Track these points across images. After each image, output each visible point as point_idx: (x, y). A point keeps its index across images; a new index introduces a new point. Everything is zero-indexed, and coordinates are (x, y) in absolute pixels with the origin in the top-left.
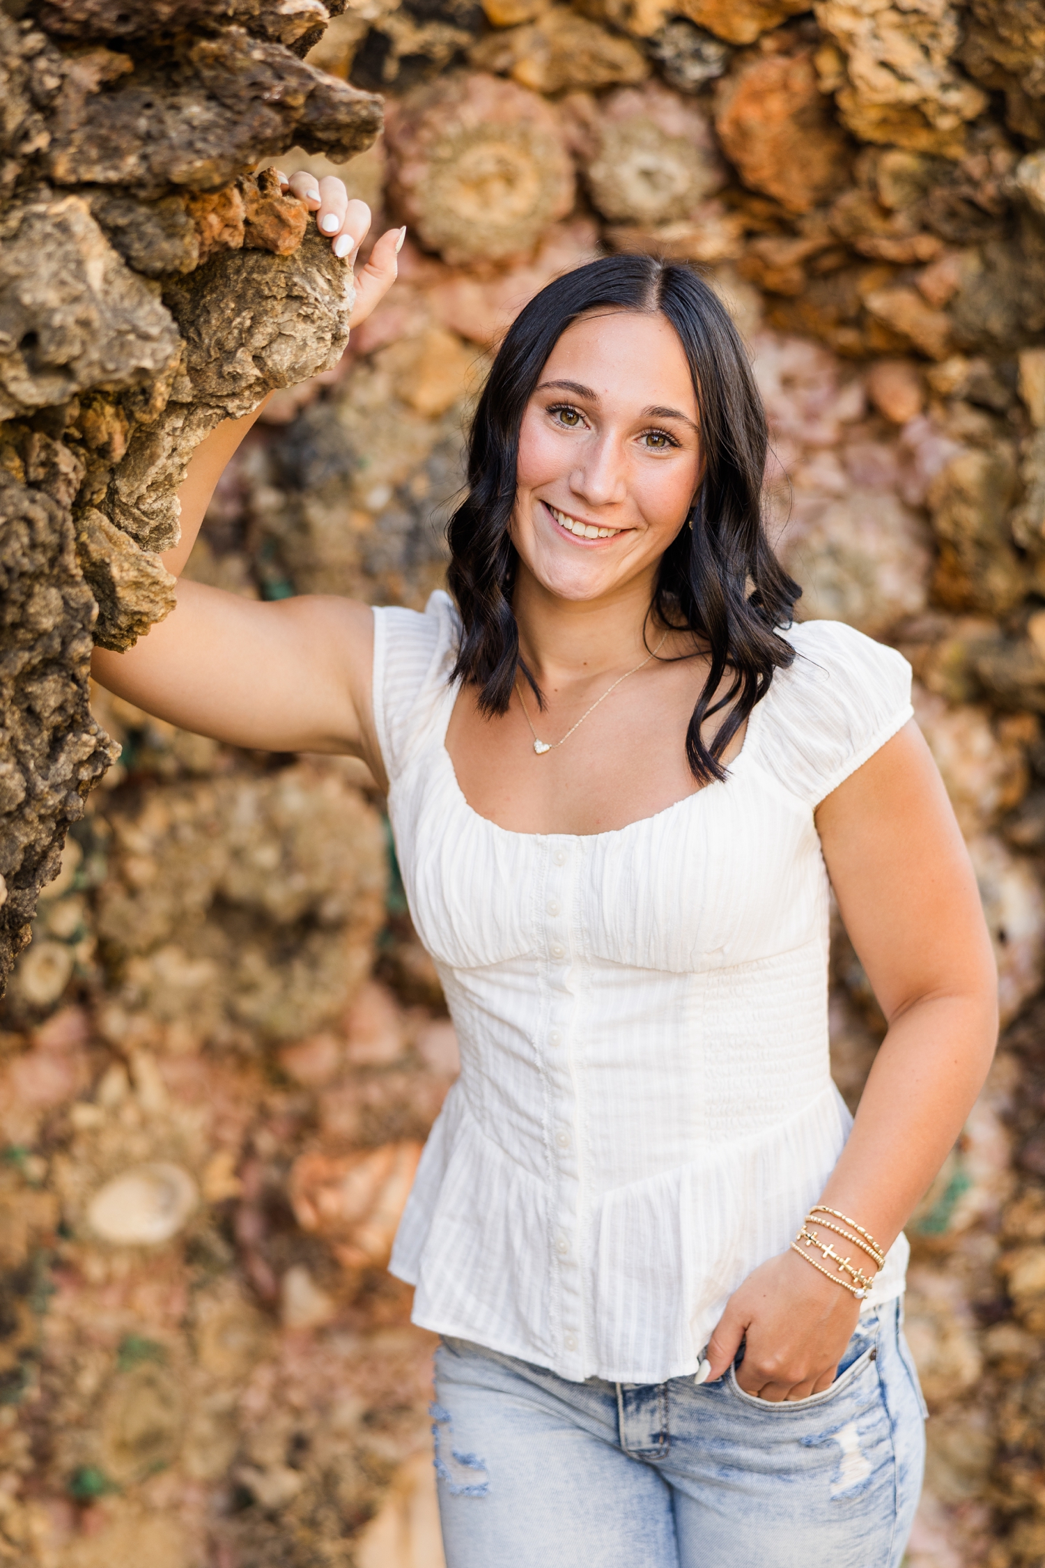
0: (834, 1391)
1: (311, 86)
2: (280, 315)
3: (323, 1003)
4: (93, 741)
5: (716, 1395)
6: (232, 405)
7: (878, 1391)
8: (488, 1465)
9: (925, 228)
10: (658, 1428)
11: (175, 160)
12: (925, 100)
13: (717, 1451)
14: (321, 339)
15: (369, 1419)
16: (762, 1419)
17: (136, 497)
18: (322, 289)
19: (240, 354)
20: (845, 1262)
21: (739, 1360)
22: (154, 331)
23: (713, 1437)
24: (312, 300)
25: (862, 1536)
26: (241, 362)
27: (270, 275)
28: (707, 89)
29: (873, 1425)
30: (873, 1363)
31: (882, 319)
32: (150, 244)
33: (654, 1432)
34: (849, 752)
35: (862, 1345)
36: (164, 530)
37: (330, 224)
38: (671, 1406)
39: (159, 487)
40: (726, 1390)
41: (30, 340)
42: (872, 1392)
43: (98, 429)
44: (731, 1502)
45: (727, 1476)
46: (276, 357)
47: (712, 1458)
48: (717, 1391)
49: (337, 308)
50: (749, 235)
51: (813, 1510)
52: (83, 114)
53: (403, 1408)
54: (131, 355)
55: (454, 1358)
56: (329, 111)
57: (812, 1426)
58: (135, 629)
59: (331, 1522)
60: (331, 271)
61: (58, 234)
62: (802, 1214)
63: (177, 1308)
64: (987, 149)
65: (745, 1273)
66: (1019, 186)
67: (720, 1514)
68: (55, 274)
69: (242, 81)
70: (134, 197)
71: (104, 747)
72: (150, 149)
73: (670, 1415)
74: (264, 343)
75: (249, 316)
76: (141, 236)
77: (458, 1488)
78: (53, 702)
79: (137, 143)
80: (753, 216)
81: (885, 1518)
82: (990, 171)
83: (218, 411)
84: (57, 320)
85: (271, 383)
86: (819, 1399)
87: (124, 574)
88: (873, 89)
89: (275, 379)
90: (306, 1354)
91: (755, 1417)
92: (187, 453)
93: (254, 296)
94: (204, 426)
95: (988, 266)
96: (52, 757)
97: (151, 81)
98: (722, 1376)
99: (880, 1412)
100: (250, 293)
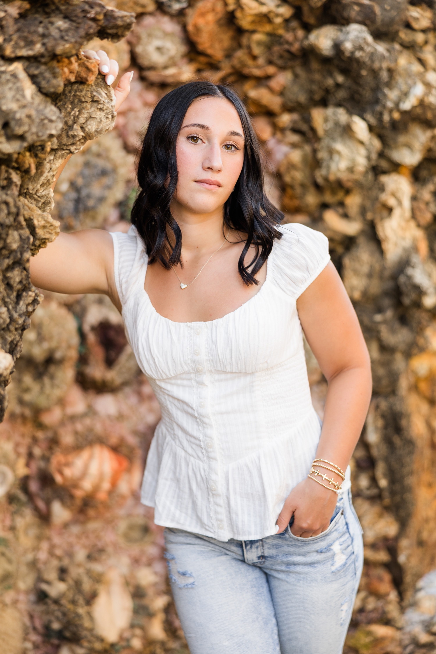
0: (329, 530)
1: (105, 11)
2: (90, 109)
3: (57, 393)
4: (34, 294)
5: (283, 538)
6: (72, 148)
7: (345, 527)
8: (194, 574)
9: (270, 62)
10: (260, 554)
11: (57, 45)
12: (270, 12)
13: (285, 559)
14: (107, 118)
15: (90, 557)
16: (302, 544)
17: (36, 190)
18: (104, 97)
19: (75, 126)
20: (332, 480)
21: (292, 523)
22: (54, 118)
23: (282, 554)
24: (102, 102)
25: (344, 585)
26: (76, 130)
27: (84, 93)
28: (181, 13)
29: (345, 541)
30: (343, 516)
31: (255, 100)
32: (48, 82)
33: (258, 556)
34: (308, 276)
35: (338, 509)
36: (46, 204)
37: (105, 70)
38: (265, 544)
39: (44, 185)
40: (287, 536)
41: (6, 125)
42: (343, 528)
43: (24, 162)
44: (291, 578)
45: (289, 568)
46: (89, 127)
47: (283, 562)
48: (283, 536)
49: (111, 105)
50: (199, 71)
51: (325, 577)
52: (16, 27)
53: (102, 551)
54: (47, 129)
55: (173, 534)
56: (113, 21)
57: (322, 545)
58: (41, 246)
59: (81, 601)
60: (106, 90)
61: (13, 80)
62: (309, 463)
63: (8, 522)
64: (294, 30)
65: (290, 489)
66: (310, 43)
67: (288, 582)
68: (14, 97)
69: (79, 10)
70: (39, 62)
71: (37, 297)
72: (46, 41)
73: (264, 548)
74: (84, 121)
75: (77, 110)
76: (44, 78)
77: (182, 585)
78: (18, 279)
79: (40, 38)
80: (200, 63)
81: (352, 576)
82: (296, 38)
83: (67, 151)
84: (18, 116)
85: (88, 138)
86: (324, 534)
87: (39, 223)
88: (250, 8)
89: (89, 136)
90: (61, 534)
91: (299, 544)
92: (56, 170)
93: (78, 102)
94: (62, 158)
95: (296, 76)
96: (17, 303)
97: (37, 12)
98: (285, 530)
99: (347, 535)
100: (76, 100)
